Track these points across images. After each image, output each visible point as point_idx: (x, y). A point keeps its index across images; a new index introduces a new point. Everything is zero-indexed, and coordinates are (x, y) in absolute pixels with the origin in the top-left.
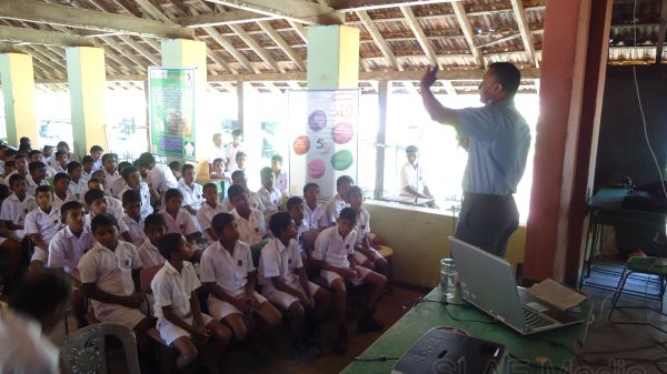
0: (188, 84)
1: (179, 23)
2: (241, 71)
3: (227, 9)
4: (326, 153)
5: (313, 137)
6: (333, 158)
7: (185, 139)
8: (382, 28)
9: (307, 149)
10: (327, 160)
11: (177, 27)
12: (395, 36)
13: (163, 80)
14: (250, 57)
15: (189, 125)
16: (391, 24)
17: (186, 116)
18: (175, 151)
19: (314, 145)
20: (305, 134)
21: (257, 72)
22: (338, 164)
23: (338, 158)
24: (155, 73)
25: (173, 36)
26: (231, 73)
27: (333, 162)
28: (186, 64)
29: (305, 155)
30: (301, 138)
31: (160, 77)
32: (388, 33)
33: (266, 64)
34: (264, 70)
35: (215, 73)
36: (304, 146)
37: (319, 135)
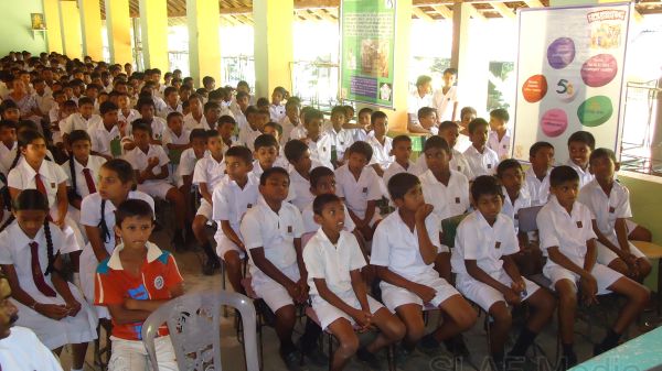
4: (571, 100)
5: (553, 76)
6: (582, 106)
7: (380, 79)
9: (543, 93)
10: (571, 112)
13: (358, 3)
17: (384, 50)
18: (368, 95)
19: (552, 87)
20: (540, 73)
22: (587, 117)
23: (587, 107)
27: (581, 112)
29: (537, 104)
30: (534, 78)
36: (538, 90)
37: (562, 74)
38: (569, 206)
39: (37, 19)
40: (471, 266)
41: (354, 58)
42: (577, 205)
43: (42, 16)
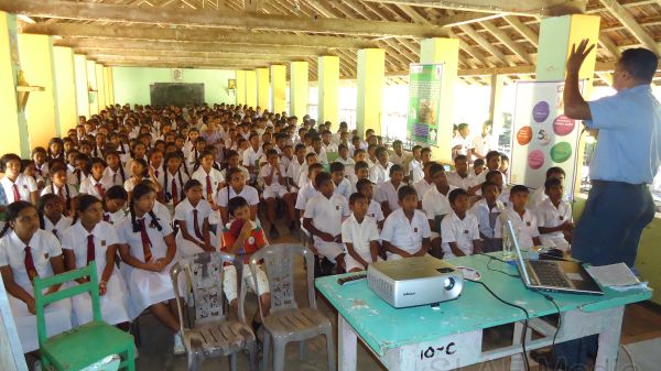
0: (437, 77)
1: (438, 24)
2: (498, 65)
3: (456, 12)
4: (546, 144)
5: (537, 127)
6: (553, 149)
7: (430, 126)
8: (637, 13)
9: (529, 139)
10: (546, 151)
11: (435, 27)
12: (652, 20)
13: (419, 74)
14: (504, 51)
15: (434, 114)
16: (645, 8)
17: (433, 106)
18: (423, 136)
19: (536, 135)
20: (529, 125)
21: (512, 65)
22: (558, 156)
23: (557, 149)
24: (415, 68)
25: (430, 35)
26: (488, 66)
27: (552, 153)
28: (437, 60)
29: (526, 146)
30: (524, 128)
31: (417, 72)
32: (644, 17)
33: (518, 57)
34: (519, 63)
35: (475, 67)
36: (526, 137)
37: (541, 126)
38: (522, 213)
39: (232, 83)
40: (453, 245)
41: (415, 112)
42: (528, 212)
43: (235, 80)
